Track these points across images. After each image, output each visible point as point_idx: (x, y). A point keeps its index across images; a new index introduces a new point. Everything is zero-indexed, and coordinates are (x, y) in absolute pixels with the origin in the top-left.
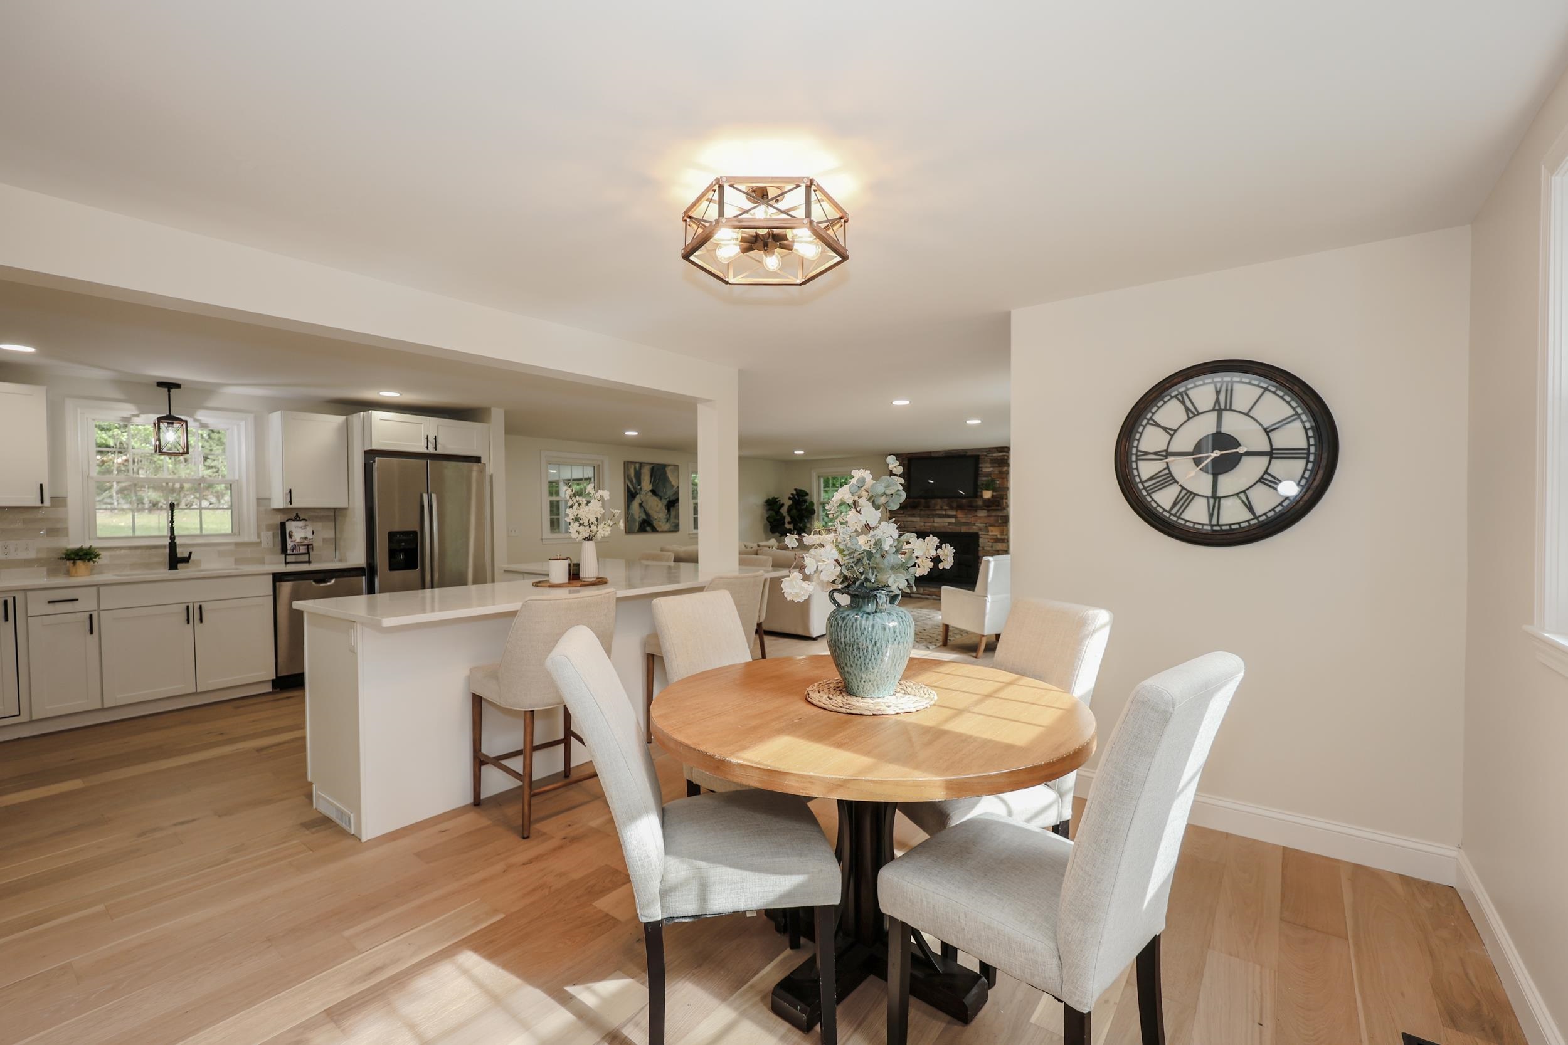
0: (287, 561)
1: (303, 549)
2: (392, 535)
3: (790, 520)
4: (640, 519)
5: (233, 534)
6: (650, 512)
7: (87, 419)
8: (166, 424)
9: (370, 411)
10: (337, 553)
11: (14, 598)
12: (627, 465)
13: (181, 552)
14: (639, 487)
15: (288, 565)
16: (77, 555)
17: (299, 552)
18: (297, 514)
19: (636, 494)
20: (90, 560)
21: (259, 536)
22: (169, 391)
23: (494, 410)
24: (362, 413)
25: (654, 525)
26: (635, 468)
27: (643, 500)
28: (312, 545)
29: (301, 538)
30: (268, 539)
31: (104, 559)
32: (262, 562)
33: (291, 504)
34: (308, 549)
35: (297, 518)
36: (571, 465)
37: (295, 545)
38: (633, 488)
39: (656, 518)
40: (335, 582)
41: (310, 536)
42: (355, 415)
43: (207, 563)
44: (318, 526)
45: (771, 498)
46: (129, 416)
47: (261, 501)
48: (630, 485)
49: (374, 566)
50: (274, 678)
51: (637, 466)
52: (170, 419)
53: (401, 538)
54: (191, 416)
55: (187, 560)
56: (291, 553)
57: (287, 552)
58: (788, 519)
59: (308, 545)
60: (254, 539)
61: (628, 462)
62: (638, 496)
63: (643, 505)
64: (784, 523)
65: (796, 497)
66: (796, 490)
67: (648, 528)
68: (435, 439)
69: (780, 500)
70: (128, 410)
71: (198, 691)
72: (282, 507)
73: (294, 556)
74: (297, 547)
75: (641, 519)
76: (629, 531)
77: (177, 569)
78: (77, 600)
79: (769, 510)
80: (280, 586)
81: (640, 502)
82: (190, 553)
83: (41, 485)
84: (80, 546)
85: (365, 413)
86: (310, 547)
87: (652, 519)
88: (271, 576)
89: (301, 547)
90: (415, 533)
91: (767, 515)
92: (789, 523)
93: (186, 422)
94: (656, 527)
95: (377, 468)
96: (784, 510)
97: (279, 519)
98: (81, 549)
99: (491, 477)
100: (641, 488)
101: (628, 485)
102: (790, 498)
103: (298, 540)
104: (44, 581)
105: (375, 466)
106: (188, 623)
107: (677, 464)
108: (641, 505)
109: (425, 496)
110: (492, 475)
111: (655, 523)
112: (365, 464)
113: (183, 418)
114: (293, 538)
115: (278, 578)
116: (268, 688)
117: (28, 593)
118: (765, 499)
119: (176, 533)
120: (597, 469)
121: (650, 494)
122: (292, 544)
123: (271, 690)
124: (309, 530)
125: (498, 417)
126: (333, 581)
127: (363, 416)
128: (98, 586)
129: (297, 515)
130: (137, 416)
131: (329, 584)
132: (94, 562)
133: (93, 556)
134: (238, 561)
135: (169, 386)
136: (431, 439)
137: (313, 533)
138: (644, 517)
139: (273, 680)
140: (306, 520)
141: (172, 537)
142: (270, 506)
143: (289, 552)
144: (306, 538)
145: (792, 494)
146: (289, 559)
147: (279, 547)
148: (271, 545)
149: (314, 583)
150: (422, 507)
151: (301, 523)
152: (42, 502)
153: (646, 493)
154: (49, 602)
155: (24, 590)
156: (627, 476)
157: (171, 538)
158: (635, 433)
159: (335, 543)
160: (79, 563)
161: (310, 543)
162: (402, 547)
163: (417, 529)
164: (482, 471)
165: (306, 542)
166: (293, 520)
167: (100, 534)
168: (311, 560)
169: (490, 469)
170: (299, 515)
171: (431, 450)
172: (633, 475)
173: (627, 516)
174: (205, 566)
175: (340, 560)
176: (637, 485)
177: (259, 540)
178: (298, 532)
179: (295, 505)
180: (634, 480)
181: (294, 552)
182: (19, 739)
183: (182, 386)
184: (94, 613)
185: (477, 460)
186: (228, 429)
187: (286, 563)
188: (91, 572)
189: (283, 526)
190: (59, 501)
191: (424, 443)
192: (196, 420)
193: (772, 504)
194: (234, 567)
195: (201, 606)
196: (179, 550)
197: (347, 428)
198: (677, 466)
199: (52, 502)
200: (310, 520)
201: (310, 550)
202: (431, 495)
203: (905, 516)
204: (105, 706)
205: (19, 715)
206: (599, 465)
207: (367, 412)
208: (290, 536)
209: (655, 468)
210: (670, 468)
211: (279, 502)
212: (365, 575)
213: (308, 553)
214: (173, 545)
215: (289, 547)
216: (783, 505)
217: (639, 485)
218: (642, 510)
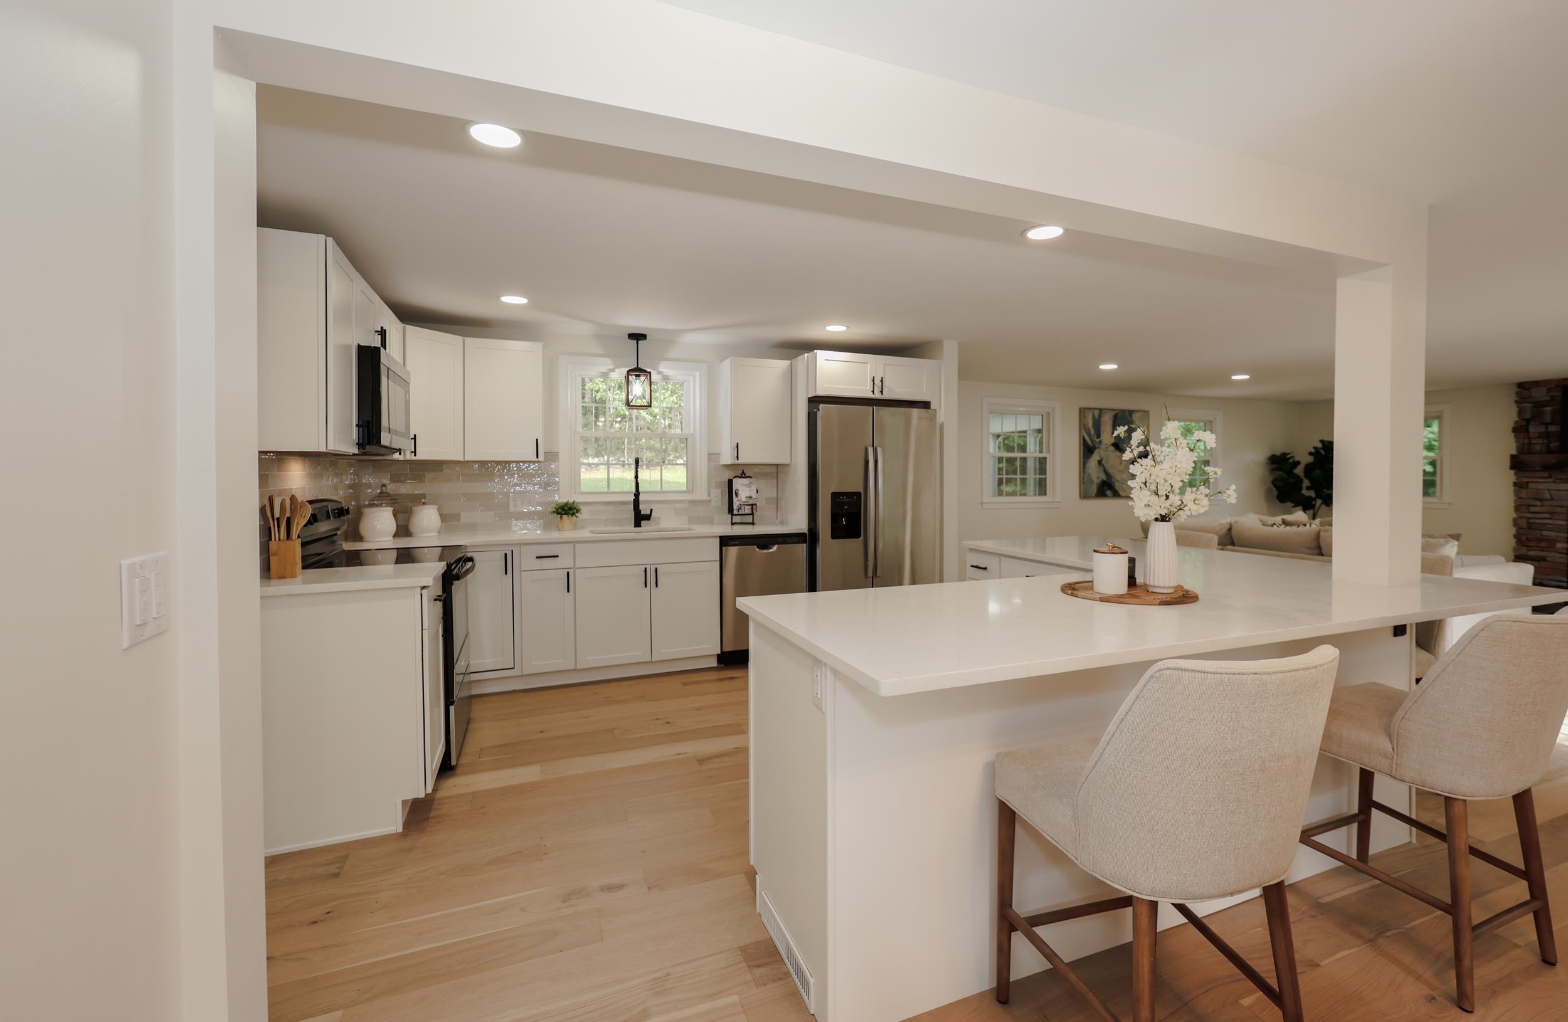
0: (733, 522)
1: (748, 510)
2: (835, 496)
3: (1309, 484)
4: (1099, 481)
5: (687, 491)
6: (1111, 471)
7: (576, 375)
8: (634, 377)
9: (815, 351)
10: (779, 512)
11: (512, 551)
12: (1083, 412)
13: (644, 509)
14: (1098, 440)
15: (734, 526)
16: (564, 510)
17: (744, 513)
18: (743, 470)
19: (1094, 448)
20: (573, 514)
21: (709, 495)
22: (637, 343)
23: (946, 343)
24: (806, 354)
25: (1117, 488)
26: (1094, 416)
27: (1102, 457)
28: (756, 504)
29: (746, 497)
30: (718, 497)
31: (584, 514)
32: (711, 522)
33: (738, 459)
34: (752, 509)
35: (743, 475)
36: (1016, 414)
37: (741, 505)
38: (1091, 441)
39: (1119, 479)
40: (778, 548)
41: (754, 495)
42: (800, 358)
43: (665, 521)
44: (762, 484)
45: (1278, 454)
46: (606, 371)
47: (712, 456)
48: (1087, 438)
49: (816, 532)
50: (720, 653)
51: (1096, 413)
52: (638, 371)
53: (843, 500)
54: (655, 368)
55: (648, 517)
56: (737, 513)
57: (733, 512)
58: (1306, 483)
59: (752, 505)
60: (706, 497)
61: (1084, 408)
62: (1097, 451)
63: (1103, 462)
64: (1301, 489)
65: (1323, 452)
66: (1322, 441)
67: (1109, 492)
68: (882, 381)
69: (1292, 457)
70: (605, 364)
71: (653, 660)
72: (730, 463)
73: (739, 517)
74: (743, 508)
75: (1100, 479)
76: (1084, 495)
77: (640, 526)
78: (558, 556)
79: (1274, 470)
80: (727, 550)
81: (1099, 459)
82: (651, 510)
83: (537, 440)
84: (567, 500)
85: (809, 354)
86: (754, 507)
87: (1113, 480)
88: (718, 539)
89: (746, 507)
90: (859, 494)
91: (1271, 478)
92: (1308, 488)
93: (650, 373)
94: (1119, 491)
95: (822, 417)
96: (1299, 471)
97: (728, 475)
98: (567, 504)
99: (942, 426)
100: (1100, 442)
101: (1084, 438)
102: (1310, 454)
103: (744, 499)
104: (538, 534)
105: (819, 415)
106: (646, 586)
107: (1146, 409)
108: (1100, 462)
109: (870, 450)
110: (943, 423)
111: (1117, 486)
112: (808, 413)
113: (648, 370)
114: (739, 497)
115: (725, 541)
116: (714, 663)
117: (522, 547)
118: (1268, 454)
119: (641, 490)
120: (1047, 417)
121: (1112, 448)
122: (738, 503)
123: (716, 665)
124: (754, 488)
125: (950, 352)
126: (775, 548)
127: (808, 357)
128: (573, 543)
129: (743, 472)
130: (613, 370)
131: (771, 550)
132: (576, 517)
133: (575, 511)
134: (692, 520)
135: (637, 337)
136: (878, 382)
137: (757, 492)
138: (1104, 477)
139: (718, 655)
140: (751, 477)
141: (637, 494)
142: (719, 462)
143: (735, 512)
144: (751, 497)
145: (1315, 448)
146: (736, 519)
147: (727, 506)
148: (720, 504)
149: (757, 549)
150: (867, 463)
151: (745, 481)
152: (537, 457)
153: (1107, 448)
154: (537, 557)
155: (520, 544)
156: (1082, 425)
157: (635, 495)
158: (1114, 367)
159: (777, 503)
160: (565, 517)
161: (755, 503)
162: (845, 511)
163: (860, 489)
164: (933, 418)
165: (751, 502)
166: (740, 478)
167: (583, 489)
168: (754, 521)
169: (941, 417)
170: (745, 472)
171: (877, 395)
172: (1090, 425)
173: (1082, 477)
174: (664, 524)
175: (782, 523)
176: (1096, 437)
177: (709, 498)
178: (744, 490)
179: (741, 461)
180: (1092, 431)
181: (740, 513)
182: (514, 691)
183: (648, 337)
184: (570, 571)
185: (926, 405)
186: (685, 381)
187: (733, 524)
188: (575, 527)
189: (730, 482)
190: (552, 456)
191: (869, 386)
192: (659, 373)
193: (1280, 463)
194: (687, 526)
195: (656, 569)
196: (641, 507)
197: (791, 374)
198: (1146, 412)
199: (545, 457)
200: (754, 477)
201: (754, 511)
202: (876, 448)
203: (1555, 482)
204: (578, 668)
205: (514, 668)
206: (1049, 413)
207: (813, 352)
208: (737, 495)
209: (1119, 415)
210: (1137, 414)
211: (727, 458)
212: (806, 543)
213: (752, 514)
214: (636, 502)
215: (735, 507)
216: (1298, 463)
217: (1099, 436)
218: (1102, 469)
